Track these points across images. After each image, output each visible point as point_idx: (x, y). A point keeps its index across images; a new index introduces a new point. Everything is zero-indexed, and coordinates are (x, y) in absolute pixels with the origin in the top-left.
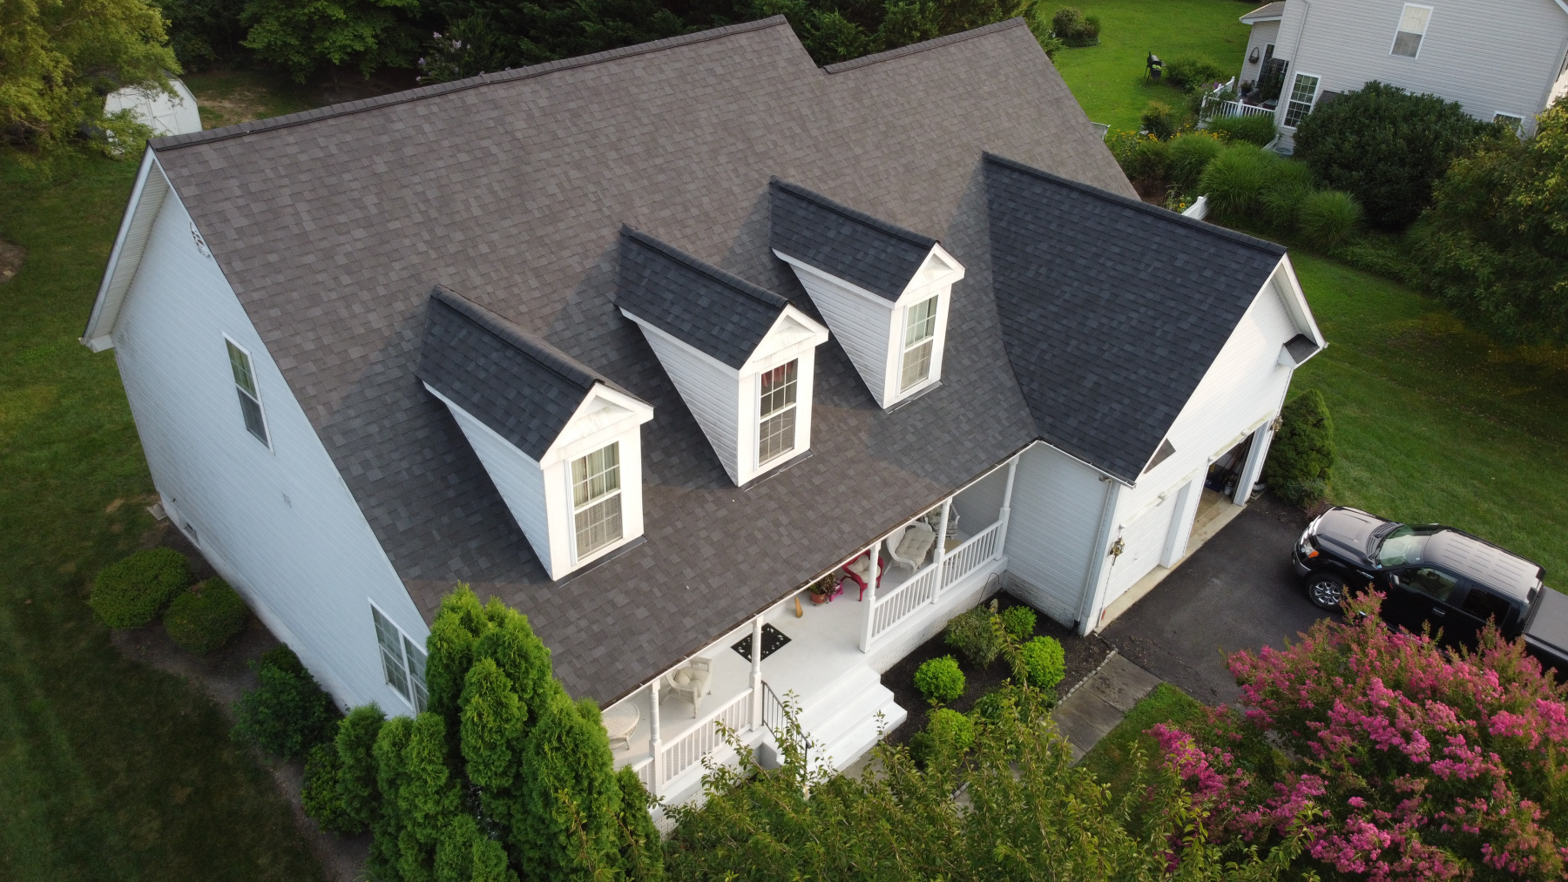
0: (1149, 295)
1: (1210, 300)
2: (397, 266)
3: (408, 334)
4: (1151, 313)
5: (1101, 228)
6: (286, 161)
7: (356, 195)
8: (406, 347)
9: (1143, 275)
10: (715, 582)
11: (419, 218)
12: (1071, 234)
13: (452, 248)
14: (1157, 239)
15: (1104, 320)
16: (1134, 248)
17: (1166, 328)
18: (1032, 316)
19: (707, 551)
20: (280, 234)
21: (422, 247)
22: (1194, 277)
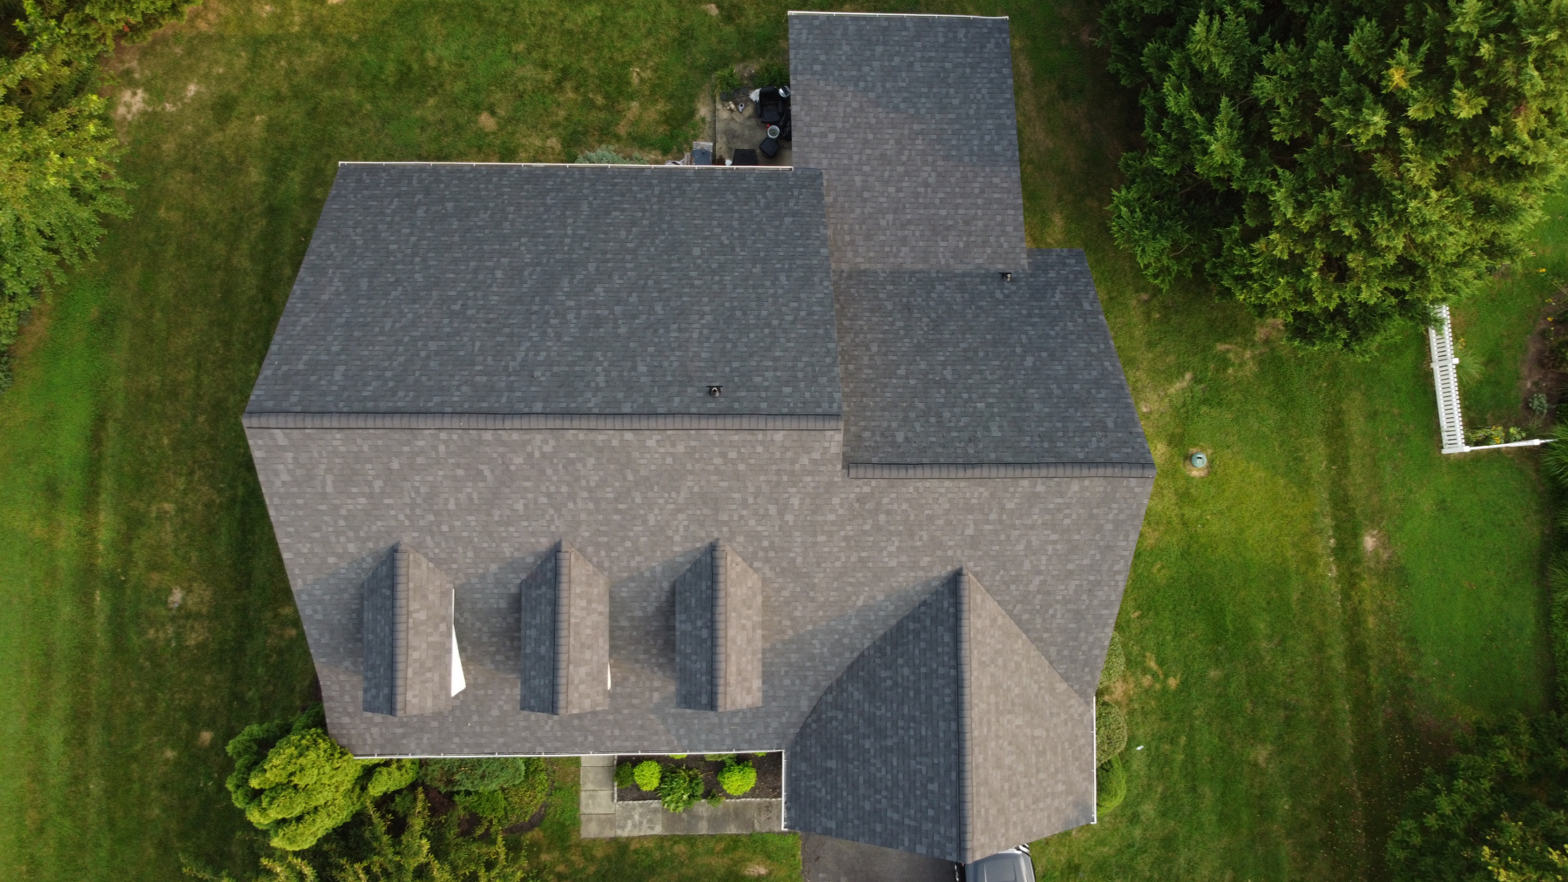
0: (901, 776)
1: (913, 823)
2: (379, 523)
3: (369, 560)
4: (889, 784)
5: (935, 709)
6: (330, 448)
7: (370, 478)
8: (364, 565)
9: (913, 762)
10: (486, 729)
11: (408, 501)
12: (923, 687)
13: (422, 523)
14: (942, 760)
15: (872, 751)
16: (930, 745)
17: (884, 801)
18: (856, 694)
19: (495, 712)
20: (309, 490)
21: (401, 517)
22: (924, 803)
